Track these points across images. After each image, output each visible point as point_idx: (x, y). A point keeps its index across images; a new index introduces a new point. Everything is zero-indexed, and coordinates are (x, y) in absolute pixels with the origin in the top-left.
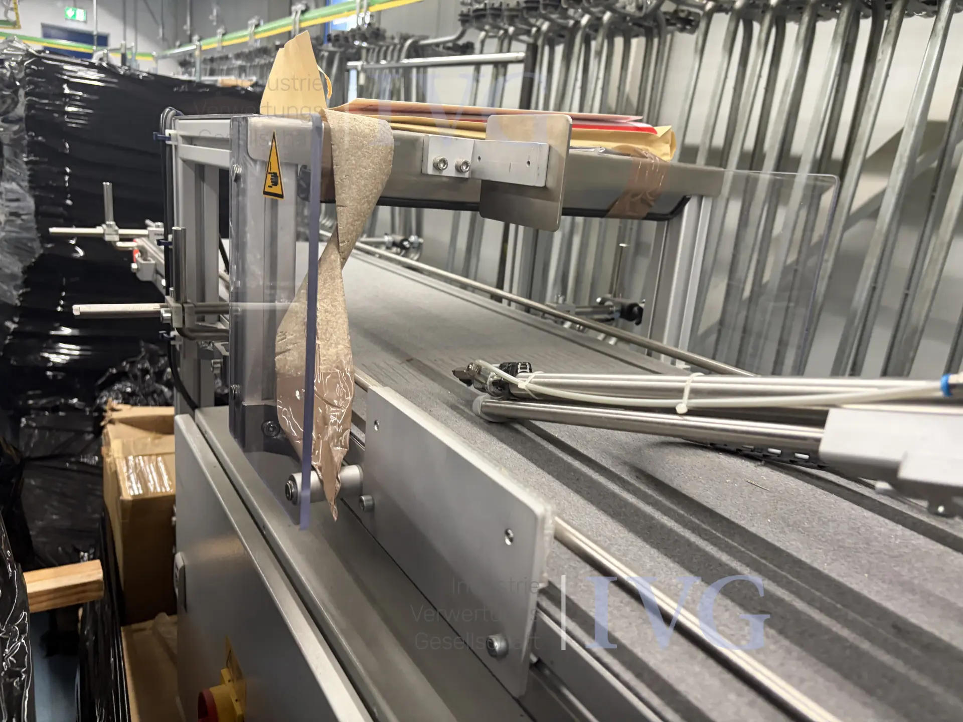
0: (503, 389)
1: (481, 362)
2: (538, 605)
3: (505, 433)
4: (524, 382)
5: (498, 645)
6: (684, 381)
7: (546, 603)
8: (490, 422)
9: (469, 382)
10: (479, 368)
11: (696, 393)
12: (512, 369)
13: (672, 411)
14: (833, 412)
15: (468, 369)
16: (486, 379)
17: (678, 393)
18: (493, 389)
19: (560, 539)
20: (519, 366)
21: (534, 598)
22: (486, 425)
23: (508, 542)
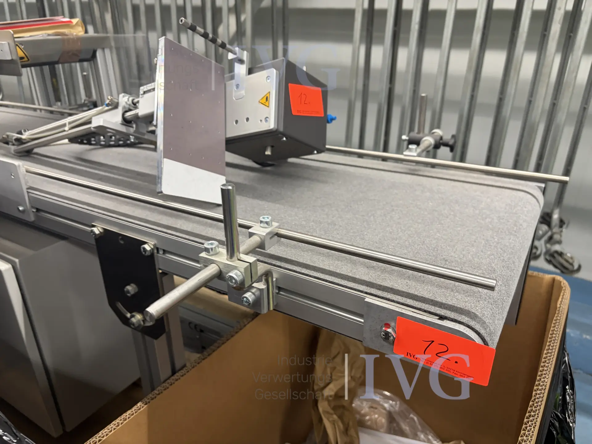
0: (19, 141)
1: (8, 133)
2: (28, 192)
3: (27, 158)
4: (25, 136)
5: (21, 208)
6: (66, 121)
7: (29, 191)
8: (20, 156)
9: (7, 143)
10: (8, 136)
11: (70, 123)
12: (20, 133)
13: (64, 131)
14: (93, 118)
15: (3, 137)
16: (12, 139)
17: (64, 125)
18: (16, 143)
19: (27, 171)
20: (23, 131)
21: (25, 191)
22: (19, 158)
23: (13, 177)
